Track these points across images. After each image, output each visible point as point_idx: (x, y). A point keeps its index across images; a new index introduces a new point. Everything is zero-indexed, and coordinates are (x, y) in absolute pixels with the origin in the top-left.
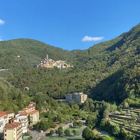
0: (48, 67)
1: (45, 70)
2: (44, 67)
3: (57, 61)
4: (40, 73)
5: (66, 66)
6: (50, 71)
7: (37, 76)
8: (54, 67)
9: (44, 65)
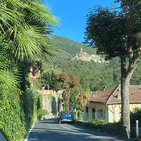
0: (84, 60)
1: (82, 63)
2: (80, 60)
3: (92, 55)
4: (76, 66)
5: (102, 61)
6: (87, 65)
7: (74, 69)
8: (91, 61)
9: (80, 58)
